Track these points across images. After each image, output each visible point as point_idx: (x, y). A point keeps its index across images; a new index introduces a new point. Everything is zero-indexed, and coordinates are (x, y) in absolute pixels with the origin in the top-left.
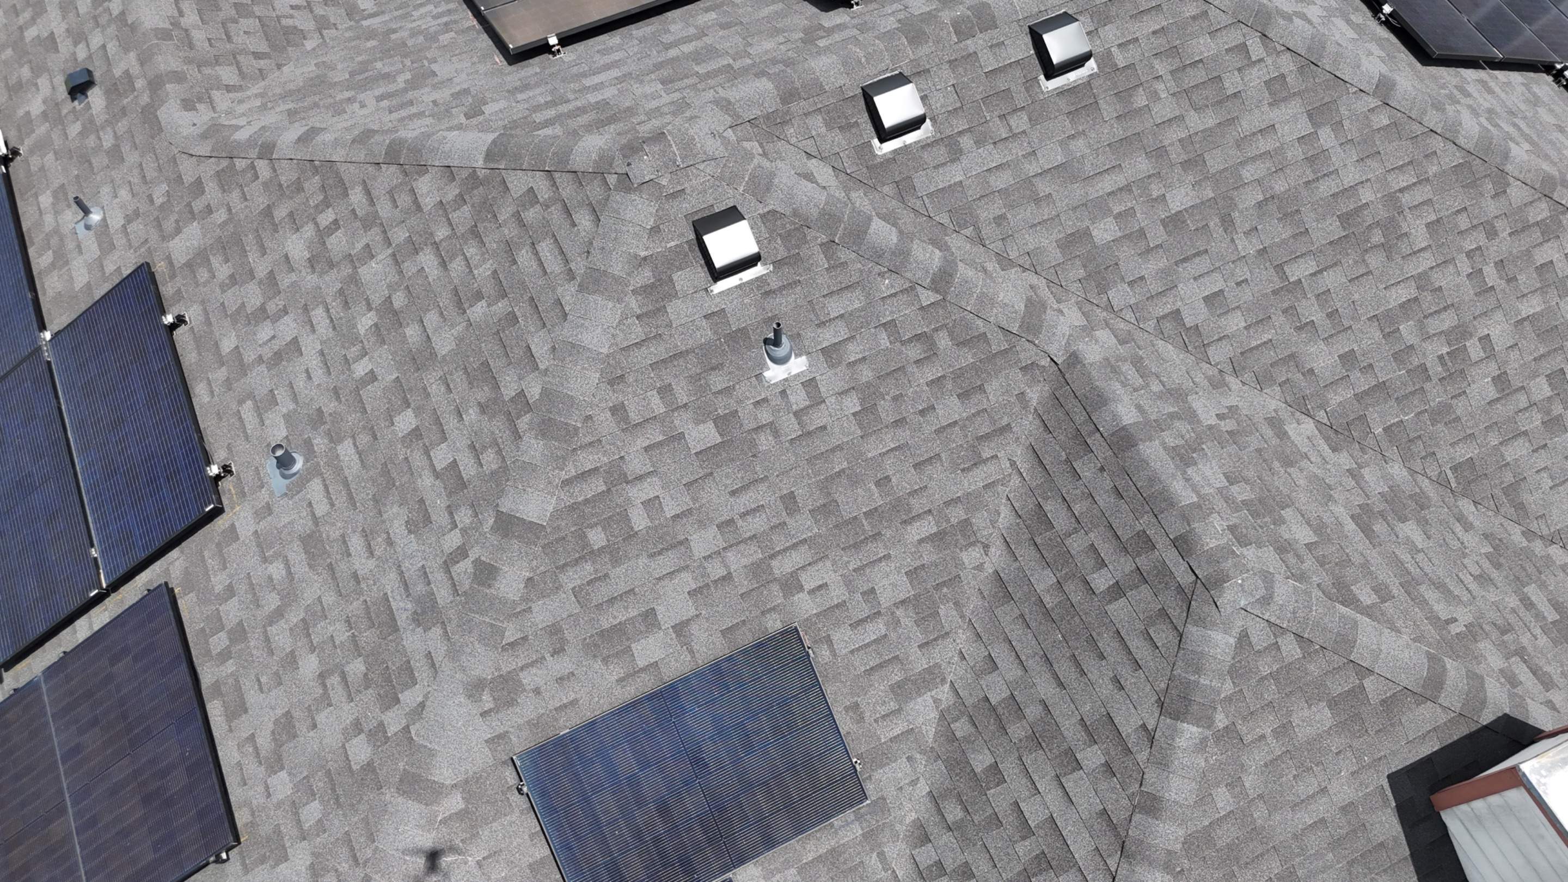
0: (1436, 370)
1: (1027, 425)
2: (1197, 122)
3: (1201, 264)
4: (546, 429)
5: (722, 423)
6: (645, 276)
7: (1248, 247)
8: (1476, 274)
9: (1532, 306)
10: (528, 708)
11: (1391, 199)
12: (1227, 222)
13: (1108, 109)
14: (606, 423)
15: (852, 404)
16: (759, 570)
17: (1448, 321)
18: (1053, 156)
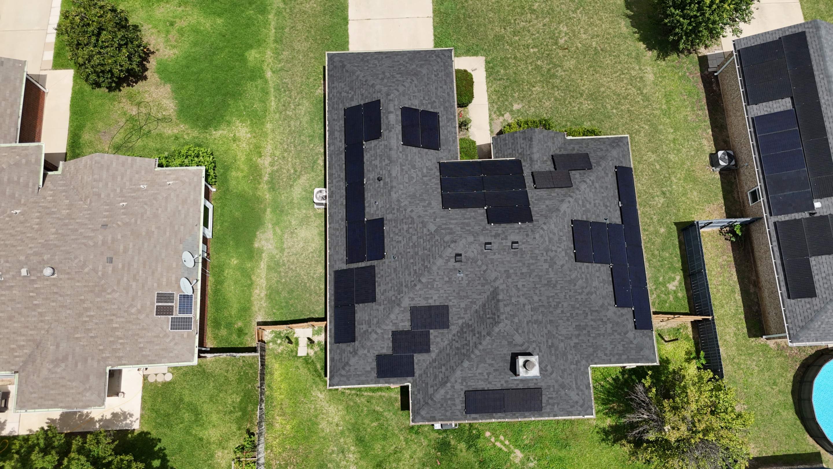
0: (553, 306)
1: (488, 293)
2: (531, 261)
3: (523, 280)
4: (428, 272)
5: (449, 278)
6: (447, 258)
7: (531, 280)
8: (565, 296)
9: (572, 303)
10: (414, 302)
11: (557, 282)
12: (530, 276)
13: (519, 255)
14: (436, 273)
15: (467, 282)
16: (447, 297)
17: (558, 300)
18: (508, 259)
